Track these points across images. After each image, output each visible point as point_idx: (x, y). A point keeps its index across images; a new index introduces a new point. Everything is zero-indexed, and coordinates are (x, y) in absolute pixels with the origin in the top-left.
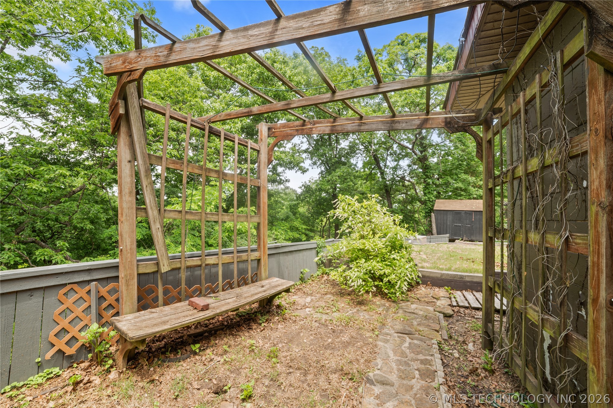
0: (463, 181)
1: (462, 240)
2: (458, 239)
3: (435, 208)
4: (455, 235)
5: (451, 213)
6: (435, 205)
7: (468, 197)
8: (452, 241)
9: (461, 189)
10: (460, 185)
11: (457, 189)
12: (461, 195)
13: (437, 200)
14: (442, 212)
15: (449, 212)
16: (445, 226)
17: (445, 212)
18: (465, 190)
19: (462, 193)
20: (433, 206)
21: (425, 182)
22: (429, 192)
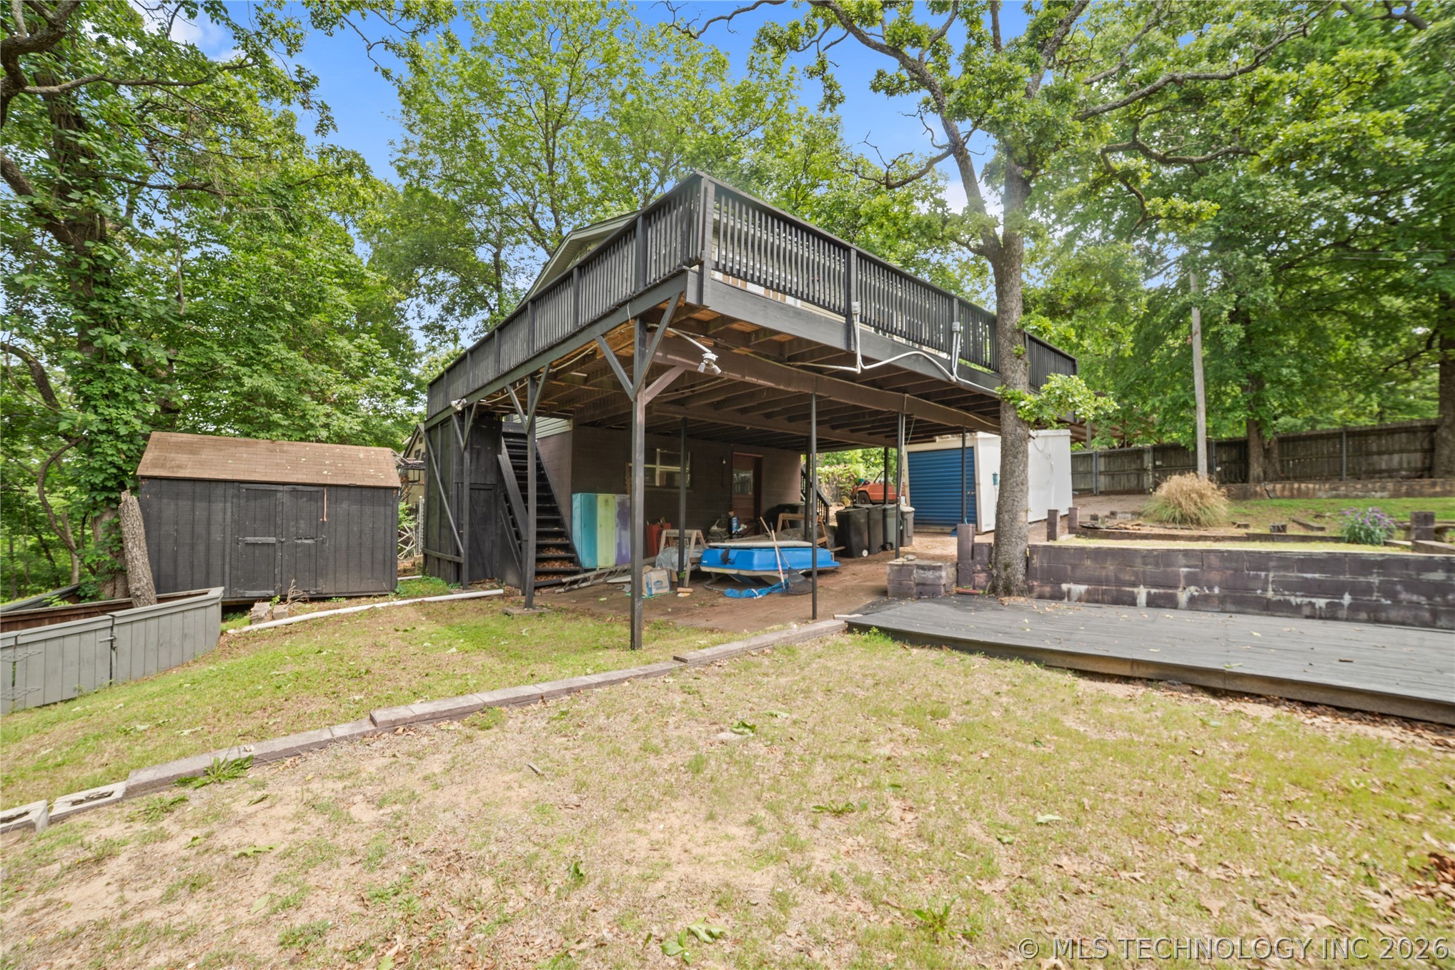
0: (285, 371)
1: (283, 600)
2: (268, 599)
3: (142, 471)
4: (251, 583)
5: (231, 491)
6: (148, 456)
7: (298, 435)
8: (234, 609)
9: (271, 401)
10: (267, 382)
11: (252, 396)
12: (269, 426)
13: (156, 435)
14: (187, 487)
15: (220, 490)
16: (201, 548)
17: (199, 488)
18: (285, 407)
19: (277, 417)
20: (135, 459)
21: (84, 344)
22: (111, 396)
